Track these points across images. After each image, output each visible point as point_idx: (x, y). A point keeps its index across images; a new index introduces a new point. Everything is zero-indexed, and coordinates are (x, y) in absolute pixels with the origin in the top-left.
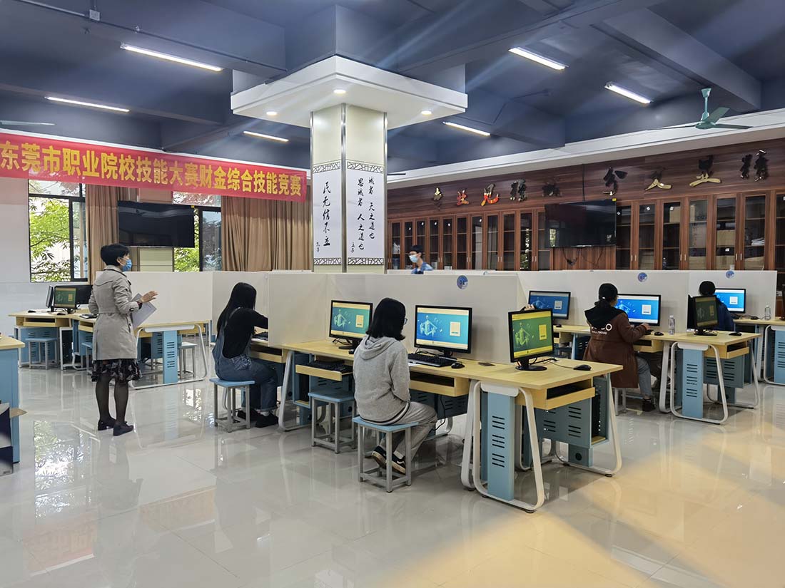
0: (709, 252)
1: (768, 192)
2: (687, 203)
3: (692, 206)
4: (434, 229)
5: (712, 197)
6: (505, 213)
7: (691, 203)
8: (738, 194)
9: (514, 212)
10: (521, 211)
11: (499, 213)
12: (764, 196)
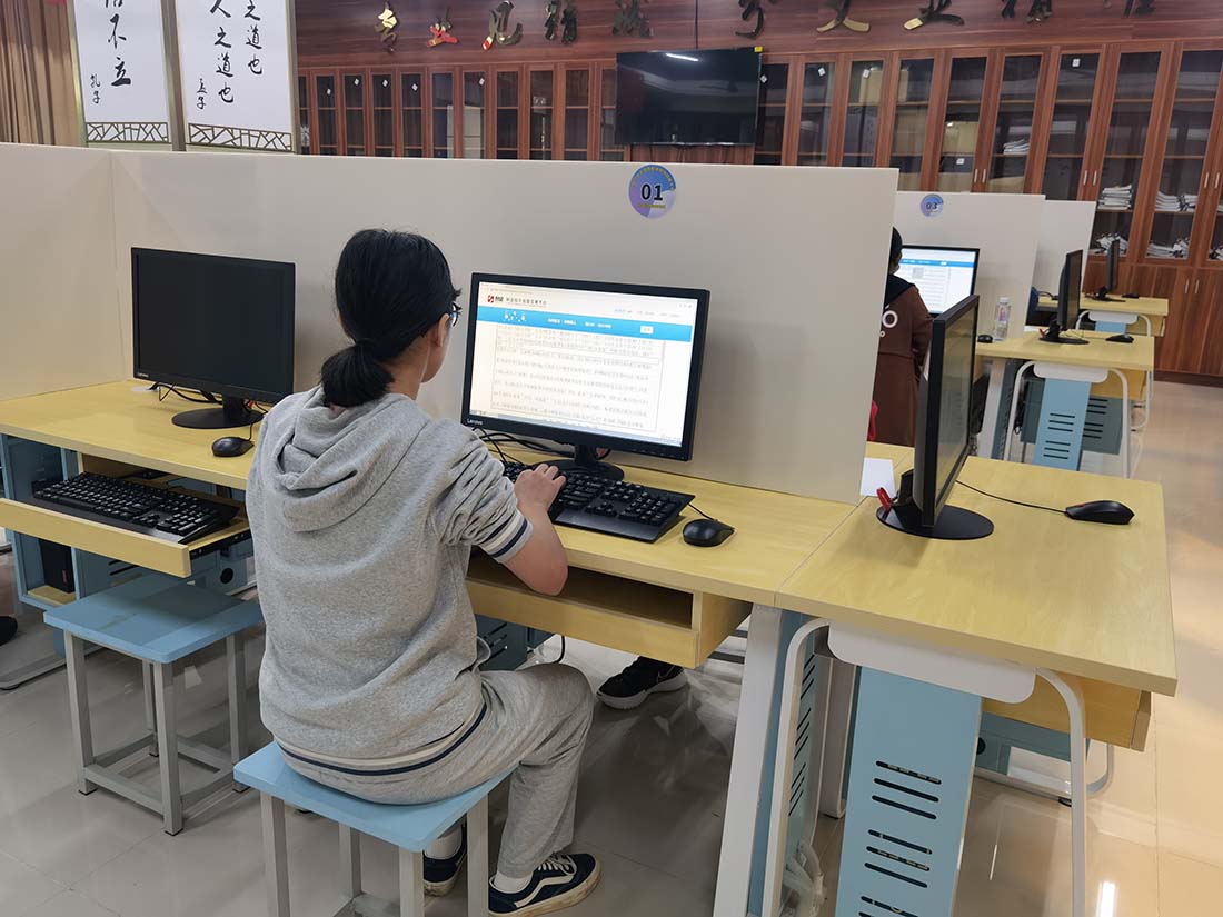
0: (926, 165)
1: (1047, 49)
2: (897, 64)
3: (905, 71)
4: (384, 96)
5: (943, 52)
6: (533, 68)
7: (903, 64)
8: (993, 51)
9: (551, 68)
10: (567, 65)
11: (521, 66)
12: (1040, 56)
